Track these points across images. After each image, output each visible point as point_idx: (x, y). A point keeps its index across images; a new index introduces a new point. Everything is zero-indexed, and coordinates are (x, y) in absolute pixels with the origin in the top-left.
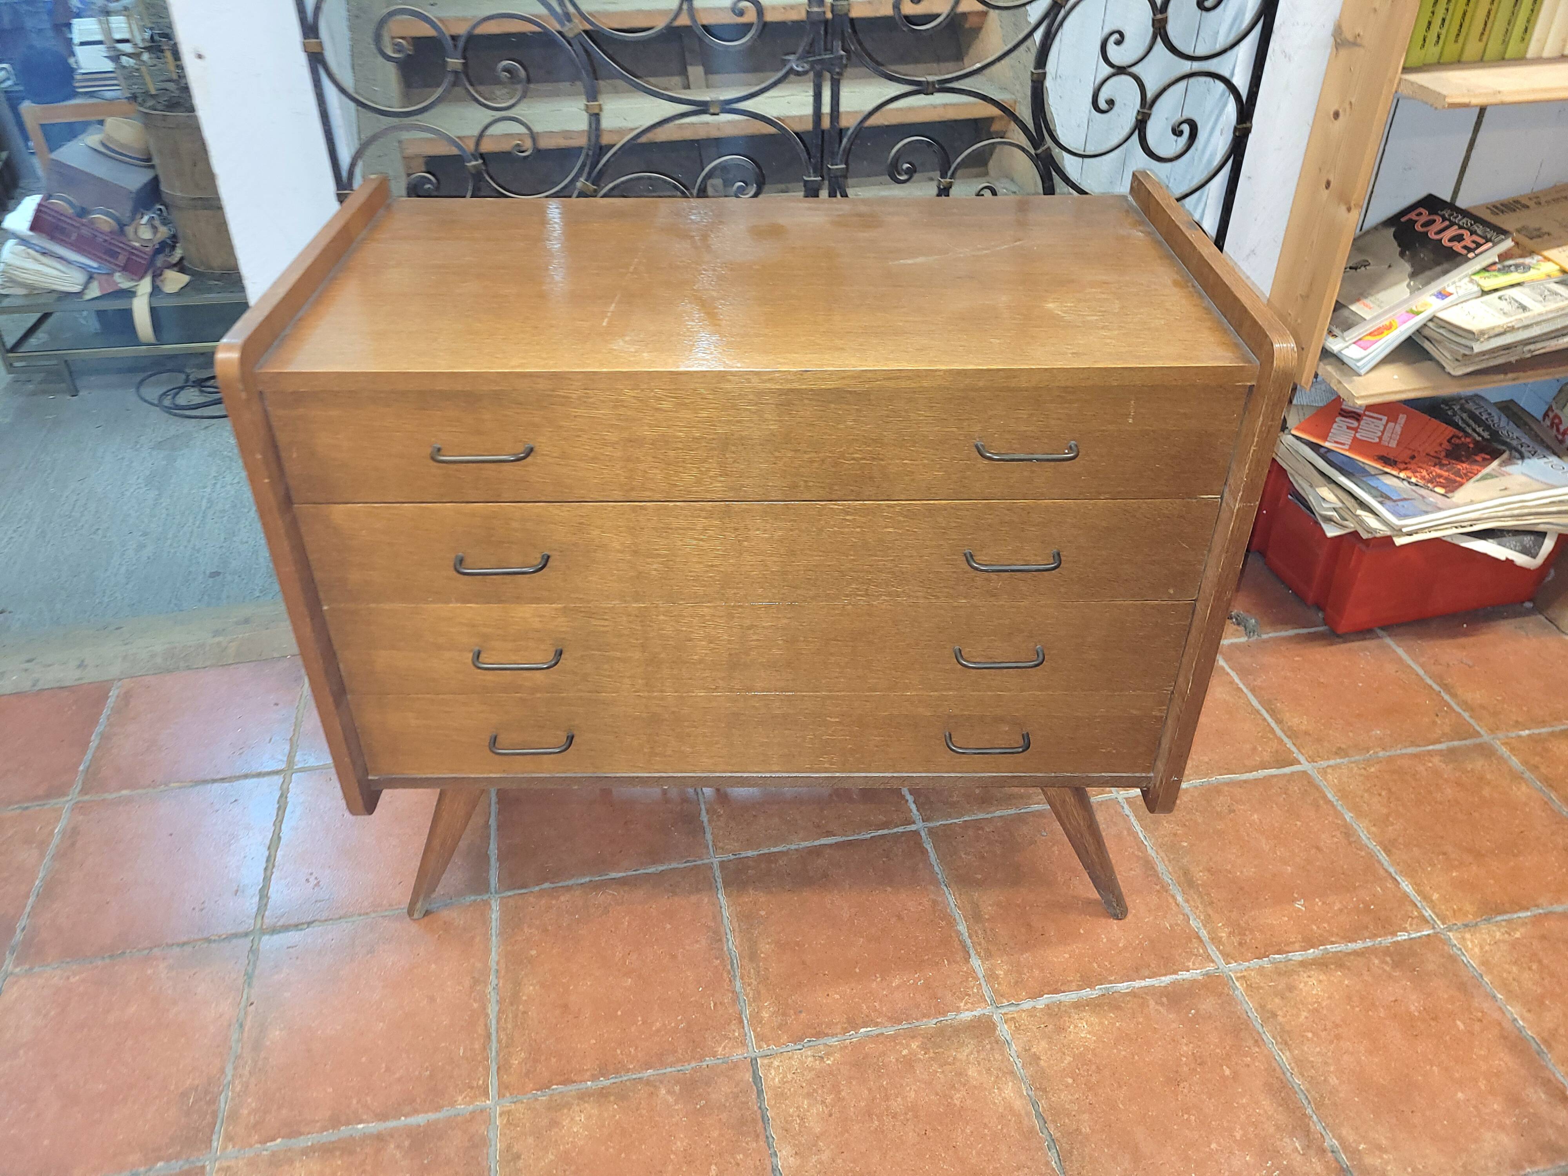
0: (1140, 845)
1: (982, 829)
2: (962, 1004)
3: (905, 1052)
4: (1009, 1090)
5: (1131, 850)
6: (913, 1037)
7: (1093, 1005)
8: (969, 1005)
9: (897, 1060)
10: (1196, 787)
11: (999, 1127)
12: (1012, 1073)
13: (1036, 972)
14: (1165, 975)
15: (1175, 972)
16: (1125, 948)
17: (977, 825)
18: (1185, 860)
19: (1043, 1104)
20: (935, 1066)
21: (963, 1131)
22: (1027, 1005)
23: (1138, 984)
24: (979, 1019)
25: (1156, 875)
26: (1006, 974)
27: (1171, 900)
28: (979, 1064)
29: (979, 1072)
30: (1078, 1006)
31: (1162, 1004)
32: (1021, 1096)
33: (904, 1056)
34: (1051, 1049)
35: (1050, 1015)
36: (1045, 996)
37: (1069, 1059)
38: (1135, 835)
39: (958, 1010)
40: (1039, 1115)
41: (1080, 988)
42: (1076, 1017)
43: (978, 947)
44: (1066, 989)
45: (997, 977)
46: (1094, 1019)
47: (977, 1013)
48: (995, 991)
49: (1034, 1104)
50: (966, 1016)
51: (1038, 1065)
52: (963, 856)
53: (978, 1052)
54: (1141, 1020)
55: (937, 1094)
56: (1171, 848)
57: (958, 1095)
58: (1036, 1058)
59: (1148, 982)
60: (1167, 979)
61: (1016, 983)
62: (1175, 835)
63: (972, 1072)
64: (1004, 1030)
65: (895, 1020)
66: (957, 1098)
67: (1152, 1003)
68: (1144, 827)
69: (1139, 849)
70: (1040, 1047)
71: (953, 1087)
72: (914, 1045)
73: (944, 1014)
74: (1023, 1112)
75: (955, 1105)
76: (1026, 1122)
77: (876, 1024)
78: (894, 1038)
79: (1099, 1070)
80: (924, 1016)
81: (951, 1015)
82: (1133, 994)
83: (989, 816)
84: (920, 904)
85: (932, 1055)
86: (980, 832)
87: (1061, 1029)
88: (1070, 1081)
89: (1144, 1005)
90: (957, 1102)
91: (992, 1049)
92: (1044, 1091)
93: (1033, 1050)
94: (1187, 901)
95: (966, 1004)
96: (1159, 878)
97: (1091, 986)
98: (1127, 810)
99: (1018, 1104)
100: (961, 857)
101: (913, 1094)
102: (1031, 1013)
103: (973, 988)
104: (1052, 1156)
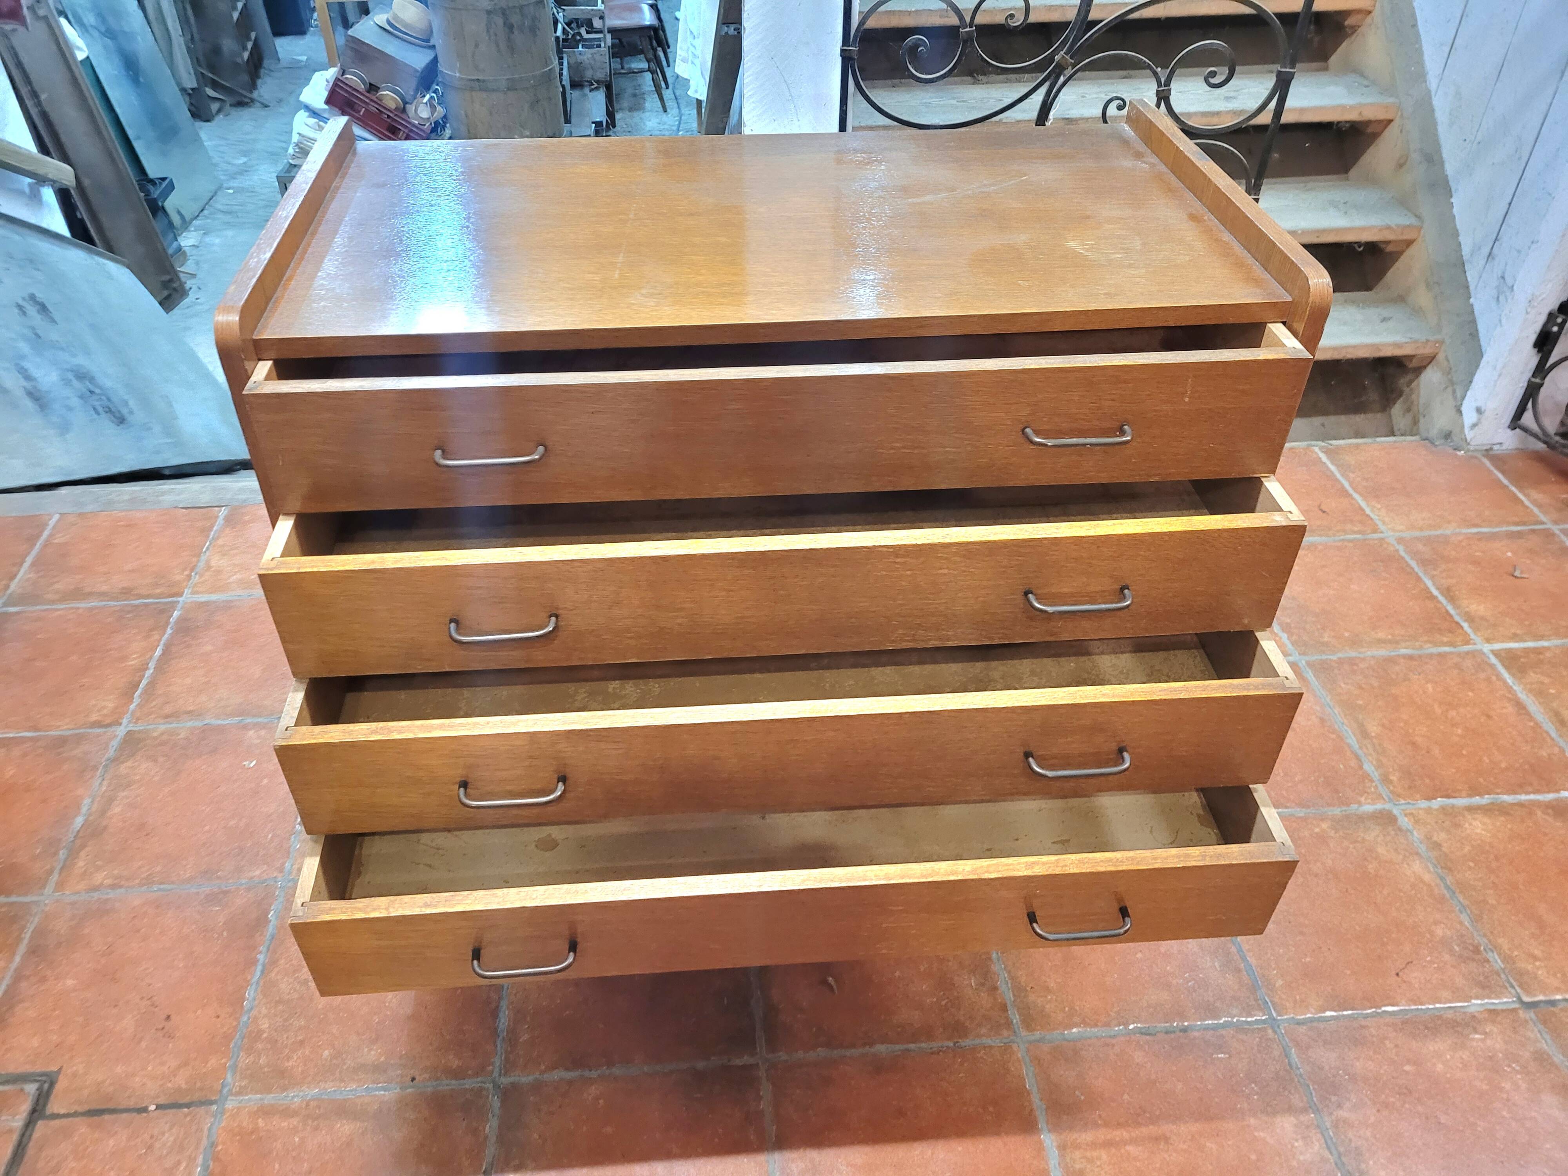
0: (1510, 689)
1: (1356, 665)
2: (1363, 799)
3: (1317, 830)
4: (1417, 866)
5: (1501, 692)
6: (1322, 820)
7: (1486, 810)
8: (1369, 801)
9: (1311, 835)
10: (1557, 646)
11: (1413, 892)
12: (1417, 854)
13: (1427, 781)
14: (1549, 792)
15: (1558, 791)
16: (1507, 769)
17: (1352, 662)
18: (1555, 705)
19: (1449, 880)
20: (1346, 843)
21: (1381, 892)
22: (1423, 804)
23: (1523, 797)
24: (1381, 812)
25: (1528, 714)
26: (1400, 779)
27: (1545, 735)
28: (1386, 844)
29: (1388, 851)
30: (1470, 809)
31: (1548, 814)
32: (1429, 872)
33: (1317, 833)
34: (1450, 839)
35: (1446, 814)
36: (1439, 799)
37: (1467, 849)
38: (1505, 682)
39: (1360, 804)
40: (1447, 888)
41: (1470, 796)
42: (1470, 817)
43: (1370, 758)
44: (1457, 795)
45: (1391, 782)
46: (1486, 820)
47: (1379, 806)
48: (1392, 792)
49: (1442, 879)
50: (1368, 808)
51: (1441, 850)
52: (1343, 685)
53: (1384, 835)
54: (1531, 825)
55: (1352, 863)
56: (1540, 693)
57: (1370, 866)
58: (1438, 846)
59: (1532, 797)
60: (1550, 796)
61: (1410, 787)
62: (1542, 683)
63: (1381, 850)
64: (1404, 822)
65: (1301, 805)
66: (1371, 867)
67: (1539, 813)
68: (1513, 675)
69: (1510, 692)
70: (1440, 836)
71: (1366, 859)
72: (1324, 826)
73: (1348, 805)
74: (1433, 884)
75: (1370, 873)
76: (1436, 891)
77: (1287, 807)
78: (1304, 819)
79: (1497, 858)
80: (1329, 805)
81: (1354, 807)
82: (1521, 805)
83: (1362, 656)
84: (1309, 720)
85: (1341, 834)
86: (1355, 668)
87: (1457, 826)
88: (1472, 864)
89: (1531, 813)
90: (1372, 871)
91: (1396, 834)
92: (1450, 870)
93: (1435, 838)
94: (1561, 736)
95: (1366, 799)
96: (1531, 717)
97: (1481, 795)
98: (1493, 660)
99: (1427, 877)
100: (1340, 687)
101: (1330, 862)
102: (1429, 811)
103: (1370, 788)
104: (1465, 918)
